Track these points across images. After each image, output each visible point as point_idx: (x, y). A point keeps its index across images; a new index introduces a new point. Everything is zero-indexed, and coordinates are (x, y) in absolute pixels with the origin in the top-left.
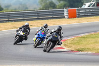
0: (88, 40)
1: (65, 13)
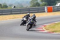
0: (59, 25)
1: (45, 9)
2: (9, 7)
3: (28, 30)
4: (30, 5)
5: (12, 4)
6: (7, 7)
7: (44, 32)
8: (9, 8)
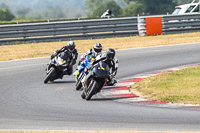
0: (185, 79)
1: (139, 25)
2: (17, 16)
3: (89, 99)
4: (88, 11)
5: (27, 7)
6: (12, 17)
7: (134, 100)
8: (17, 22)
